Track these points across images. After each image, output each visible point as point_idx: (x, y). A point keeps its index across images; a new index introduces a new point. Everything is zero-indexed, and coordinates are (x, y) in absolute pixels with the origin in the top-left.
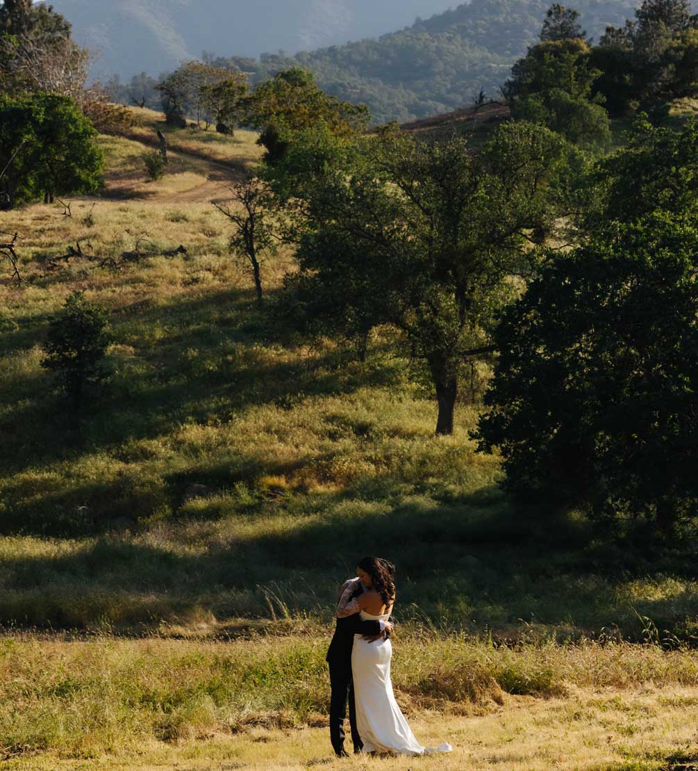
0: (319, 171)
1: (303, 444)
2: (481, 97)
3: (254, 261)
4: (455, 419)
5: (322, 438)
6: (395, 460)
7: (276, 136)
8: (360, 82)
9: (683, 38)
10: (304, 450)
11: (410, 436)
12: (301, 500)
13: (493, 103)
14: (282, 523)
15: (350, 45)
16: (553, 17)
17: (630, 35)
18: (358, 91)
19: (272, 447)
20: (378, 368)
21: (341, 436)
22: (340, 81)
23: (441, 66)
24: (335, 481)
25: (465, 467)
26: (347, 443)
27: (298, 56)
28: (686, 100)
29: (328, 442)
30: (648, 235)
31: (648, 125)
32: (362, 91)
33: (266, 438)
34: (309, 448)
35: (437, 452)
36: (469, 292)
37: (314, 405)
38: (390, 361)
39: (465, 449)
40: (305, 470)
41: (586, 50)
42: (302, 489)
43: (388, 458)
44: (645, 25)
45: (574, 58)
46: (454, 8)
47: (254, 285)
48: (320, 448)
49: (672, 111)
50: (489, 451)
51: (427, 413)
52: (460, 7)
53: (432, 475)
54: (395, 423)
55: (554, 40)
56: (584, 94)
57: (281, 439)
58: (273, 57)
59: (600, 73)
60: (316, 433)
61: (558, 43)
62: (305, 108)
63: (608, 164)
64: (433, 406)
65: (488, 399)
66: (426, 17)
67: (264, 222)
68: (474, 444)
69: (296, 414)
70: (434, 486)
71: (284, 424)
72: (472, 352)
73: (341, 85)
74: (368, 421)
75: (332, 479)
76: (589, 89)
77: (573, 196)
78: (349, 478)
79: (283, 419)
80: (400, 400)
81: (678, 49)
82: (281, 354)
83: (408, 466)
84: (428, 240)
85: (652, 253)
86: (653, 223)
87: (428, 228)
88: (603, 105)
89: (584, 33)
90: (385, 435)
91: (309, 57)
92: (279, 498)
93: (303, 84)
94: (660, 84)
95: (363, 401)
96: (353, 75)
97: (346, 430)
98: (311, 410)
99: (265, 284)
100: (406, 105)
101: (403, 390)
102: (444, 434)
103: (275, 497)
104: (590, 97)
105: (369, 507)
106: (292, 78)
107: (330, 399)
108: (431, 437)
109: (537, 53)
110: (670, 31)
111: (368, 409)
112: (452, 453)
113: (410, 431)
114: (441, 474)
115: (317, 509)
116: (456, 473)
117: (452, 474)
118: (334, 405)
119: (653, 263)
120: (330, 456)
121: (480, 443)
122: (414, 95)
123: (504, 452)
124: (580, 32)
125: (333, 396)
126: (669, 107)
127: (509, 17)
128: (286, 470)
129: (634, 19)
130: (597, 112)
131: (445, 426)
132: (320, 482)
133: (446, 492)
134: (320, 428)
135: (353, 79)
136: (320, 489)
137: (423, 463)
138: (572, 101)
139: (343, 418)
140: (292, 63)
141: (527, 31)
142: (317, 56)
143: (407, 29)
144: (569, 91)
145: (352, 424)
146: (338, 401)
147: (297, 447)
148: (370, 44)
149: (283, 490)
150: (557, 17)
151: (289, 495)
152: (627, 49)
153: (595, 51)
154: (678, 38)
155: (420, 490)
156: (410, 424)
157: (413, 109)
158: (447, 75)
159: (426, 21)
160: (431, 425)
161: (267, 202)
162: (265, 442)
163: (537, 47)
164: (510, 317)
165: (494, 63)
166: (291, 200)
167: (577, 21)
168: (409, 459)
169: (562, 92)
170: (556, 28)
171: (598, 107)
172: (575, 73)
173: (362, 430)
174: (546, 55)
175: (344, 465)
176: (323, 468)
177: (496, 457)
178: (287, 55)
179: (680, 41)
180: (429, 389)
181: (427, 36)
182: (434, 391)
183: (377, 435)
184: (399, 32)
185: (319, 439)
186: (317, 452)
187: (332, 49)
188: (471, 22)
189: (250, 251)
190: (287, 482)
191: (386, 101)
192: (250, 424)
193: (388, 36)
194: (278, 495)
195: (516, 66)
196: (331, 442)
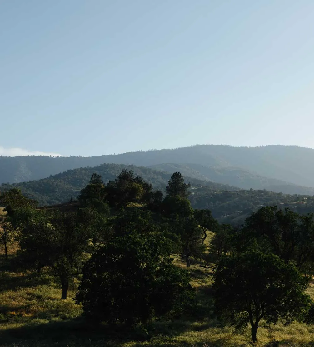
0: (27, 220)
1: (21, 302)
2: (71, 199)
3: (5, 246)
4: (67, 295)
5: (27, 300)
6: (49, 306)
7: (11, 208)
8: (32, 193)
9: (131, 185)
10: (21, 303)
11: (54, 299)
12: (20, 319)
13: (75, 201)
14: (15, 326)
15: (30, 182)
16: (94, 177)
17: (116, 184)
18: (32, 196)
19: (11, 303)
20: (44, 279)
21: (33, 299)
22: (26, 193)
23: (57, 190)
24: (31, 313)
25: (70, 309)
26: (34, 301)
27: (14, 184)
28: (131, 203)
29: (28, 301)
30: (127, 241)
31: (124, 210)
32: (33, 196)
33: (9, 300)
34: (22, 303)
35: (62, 304)
36: (73, 257)
37: (24, 290)
38: (47, 277)
39: (70, 303)
40: (22, 310)
41: (103, 187)
42: (20, 315)
43: (47, 306)
44: (120, 181)
45: (100, 189)
46: (62, 173)
47: (5, 253)
48: (26, 303)
49: (127, 206)
50: (79, 304)
51: (58, 293)
52: (64, 173)
53: (61, 311)
54: (49, 295)
55: (94, 183)
56: (102, 200)
57: (14, 300)
58: (5, 184)
59: (107, 194)
60: (25, 298)
61: (95, 184)
62: (19, 201)
63: (112, 220)
64: (60, 291)
65: (79, 288)
66: (53, 175)
67: (9, 235)
68: (74, 302)
69: (19, 293)
70: (62, 314)
71: (15, 296)
72: (73, 274)
73: (27, 194)
74: (41, 295)
75: (30, 312)
76: (104, 198)
77: (105, 230)
78: (35, 312)
79: (14, 294)
80: (50, 289)
81: (130, 188)
82: (13, 275)
83: (53, 308)
84: (61, 241)
85: (129, 246)
86: (129, 238)
87: (61, 238)
88: (108, 203)
89: (103, 182)
90: (46, 299)
91: (17, 185)
92: (14, 318)
93: (18, 193)
94: (124, 198)
95: (39, 289)
96: (30, 191)
97: (34, 298)
98: (23, 292)
99: (8, 253)
100: (46, 201)
101: (51, 286)
102: (64, 299)
103: (12, 318)
104: (104, 201)
105: (42, 321)
106: (14, 191)
107: (29, 288)
108: (60, 299)
109: (89, 187)
110: (127, 183)
111: (41, 291)
112: (66, 305)
113: (54, 297)
114: (63, 311)
115: (26, 321)
116: (67, 310)
117: (66, 311)
118: (30, 290)
119: (129, 249)
120: (29, 305)
121: (76, 301)
122: (49, 198)
123: (83, 304)
124: (101, 182)
125: (29, 287)
126: (127, 205)
127: (78, 176)
128: (16, 309)
129: (117, 179)
130: (106, 205)
131: (64, 296)
132: (26, 313)
133: (65, 316)
134: (26, 297)
135: (30, 192)
136: (26, 315)
137: (57, 308)
138: (99, 202)
139: (33, 294)
140: (12, 186)
141: (83, 180)
142: (19, 184)
143: (47, 178)
144: (98, 199)
145: (36, 296)
146: (31, 289)
147: (19, 302)
148: (36, 182)
149: (15, 316)
150: (95, 177)
151: (16, 317)
152: (115, 187)
153: (105, 187)
154: (130, 185)
155: (57, 316)
156: (53, 296)
157: (48, 202)
158: (59, 192)
159: (53, 176)
160: (60, 296)
161: (10, 229)
162: (9, 301)
163: (89, 186)
164: (87, 264)
165: (74, 189)
166: (18, 228)
167: (101, 179)
168: (53, 306)
169: (96, 199)
170: (94, 180)
171: (106, 204)
172: (100, 194)
173: (39, 297)
174: (92, 188)
175: (34, 308)
176: (27, 309)
177: (81, 305)
178: (10, 184)
179: (130, 186)
180: (60, 285)
181: (53, 180)
182: (61, 286)
183: (43, 299)
184: (45, 179)
185: (26, 300)
186: (25, 304)
187: (24, 183)
188: (67, 177)
189: (5, 243)
190: (16, 313)
191: (40, 199)
192: (4, 296)
193: (42, 180)
194: (13, 317)
195: (81, 191)
196: (29, 301)
